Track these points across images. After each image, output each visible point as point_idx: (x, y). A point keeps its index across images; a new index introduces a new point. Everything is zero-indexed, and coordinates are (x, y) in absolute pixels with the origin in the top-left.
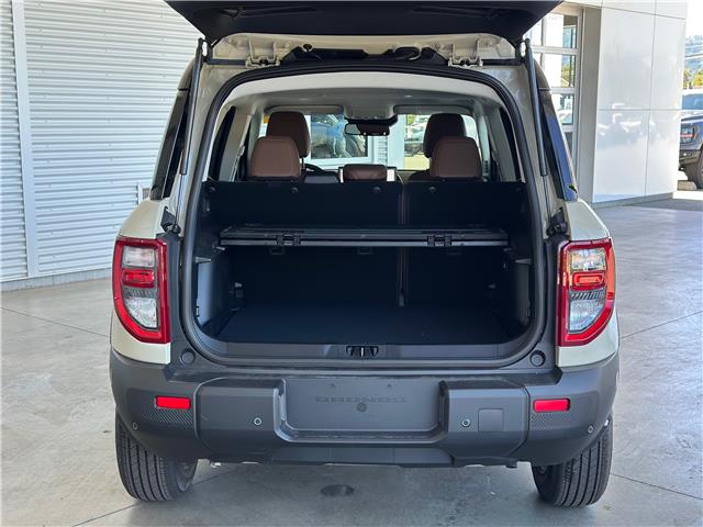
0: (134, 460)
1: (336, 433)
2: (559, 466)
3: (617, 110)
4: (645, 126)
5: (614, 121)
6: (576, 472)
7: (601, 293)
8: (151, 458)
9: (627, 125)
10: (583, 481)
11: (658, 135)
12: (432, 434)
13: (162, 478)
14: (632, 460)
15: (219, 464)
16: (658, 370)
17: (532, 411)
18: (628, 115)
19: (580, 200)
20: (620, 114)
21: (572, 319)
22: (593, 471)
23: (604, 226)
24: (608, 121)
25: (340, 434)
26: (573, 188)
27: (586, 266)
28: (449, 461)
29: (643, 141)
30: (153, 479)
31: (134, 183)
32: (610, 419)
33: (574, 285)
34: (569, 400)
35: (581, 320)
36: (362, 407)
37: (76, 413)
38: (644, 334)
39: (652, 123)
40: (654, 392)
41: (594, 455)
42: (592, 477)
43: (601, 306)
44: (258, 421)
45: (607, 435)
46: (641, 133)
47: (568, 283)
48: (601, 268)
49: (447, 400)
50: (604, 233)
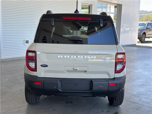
0: (29, 95)
1: (70, 90)
2: (114, 97)
3: (125, 26)
4: (131, 29)
5: (124, 28)
6: (117, 99)
7: (123, 63)
8: (32, 95)
9: (127, 29)
10: (118, 101)
11: (133, 32)
12: (89, 90)
13: (34, 99)
14: (128, 97)
15: (46, 96)
16: (133, 80)
17: (109, 86)
18: (127, 27)
19: (119, 44)
20: (125, 27)
21: (117, 68)
22: (120, 98)
23: (124, 50)
24: (123, 28)
25: (71, 90)
26: (118, 42)
27: (120, 58)
28: (92, 96)
29: (130, 33)
30: (32, 99)
31: (24, 39)
32: (124, 88)
33: (118, 61)
34: (116, 84)
35: (119, 68)
36: (76, 85)
37: (14, 87)
38: (130, 73)
39: (132, 29)
40: (132, 84)
41: (121, 95)
42: (120, 100)
43: (123, 66)
44: (55, 87)
45: (123, 91)
46: (130, 31)
47: (117, 61)
48: (123, 58)
49: (93, 84)
50: (124, 51)
